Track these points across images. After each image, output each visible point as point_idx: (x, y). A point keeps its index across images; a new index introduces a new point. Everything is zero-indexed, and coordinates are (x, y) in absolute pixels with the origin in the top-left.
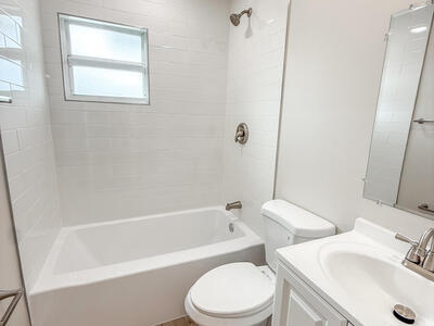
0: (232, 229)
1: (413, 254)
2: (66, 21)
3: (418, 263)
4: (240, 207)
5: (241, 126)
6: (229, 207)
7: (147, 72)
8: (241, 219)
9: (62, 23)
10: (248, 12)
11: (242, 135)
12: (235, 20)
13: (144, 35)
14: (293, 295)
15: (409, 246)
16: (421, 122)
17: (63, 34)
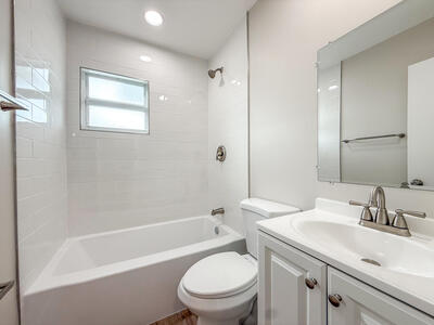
0: (217, 232)
1: (366, 215)
2: (86, 74)
3: (372, 220)
4: (223, 212)
5: (221, 148)
6: (214, 213)
7: (148, 111)
8: (224, 223)
9: (83, 75)
10: (221, 70)
11: (221, 155)
12: (212, 74)
13: (146, 86)
14: (274, 259)
15: (362, 207)
16: (347, 142)
17: (83, 82)
